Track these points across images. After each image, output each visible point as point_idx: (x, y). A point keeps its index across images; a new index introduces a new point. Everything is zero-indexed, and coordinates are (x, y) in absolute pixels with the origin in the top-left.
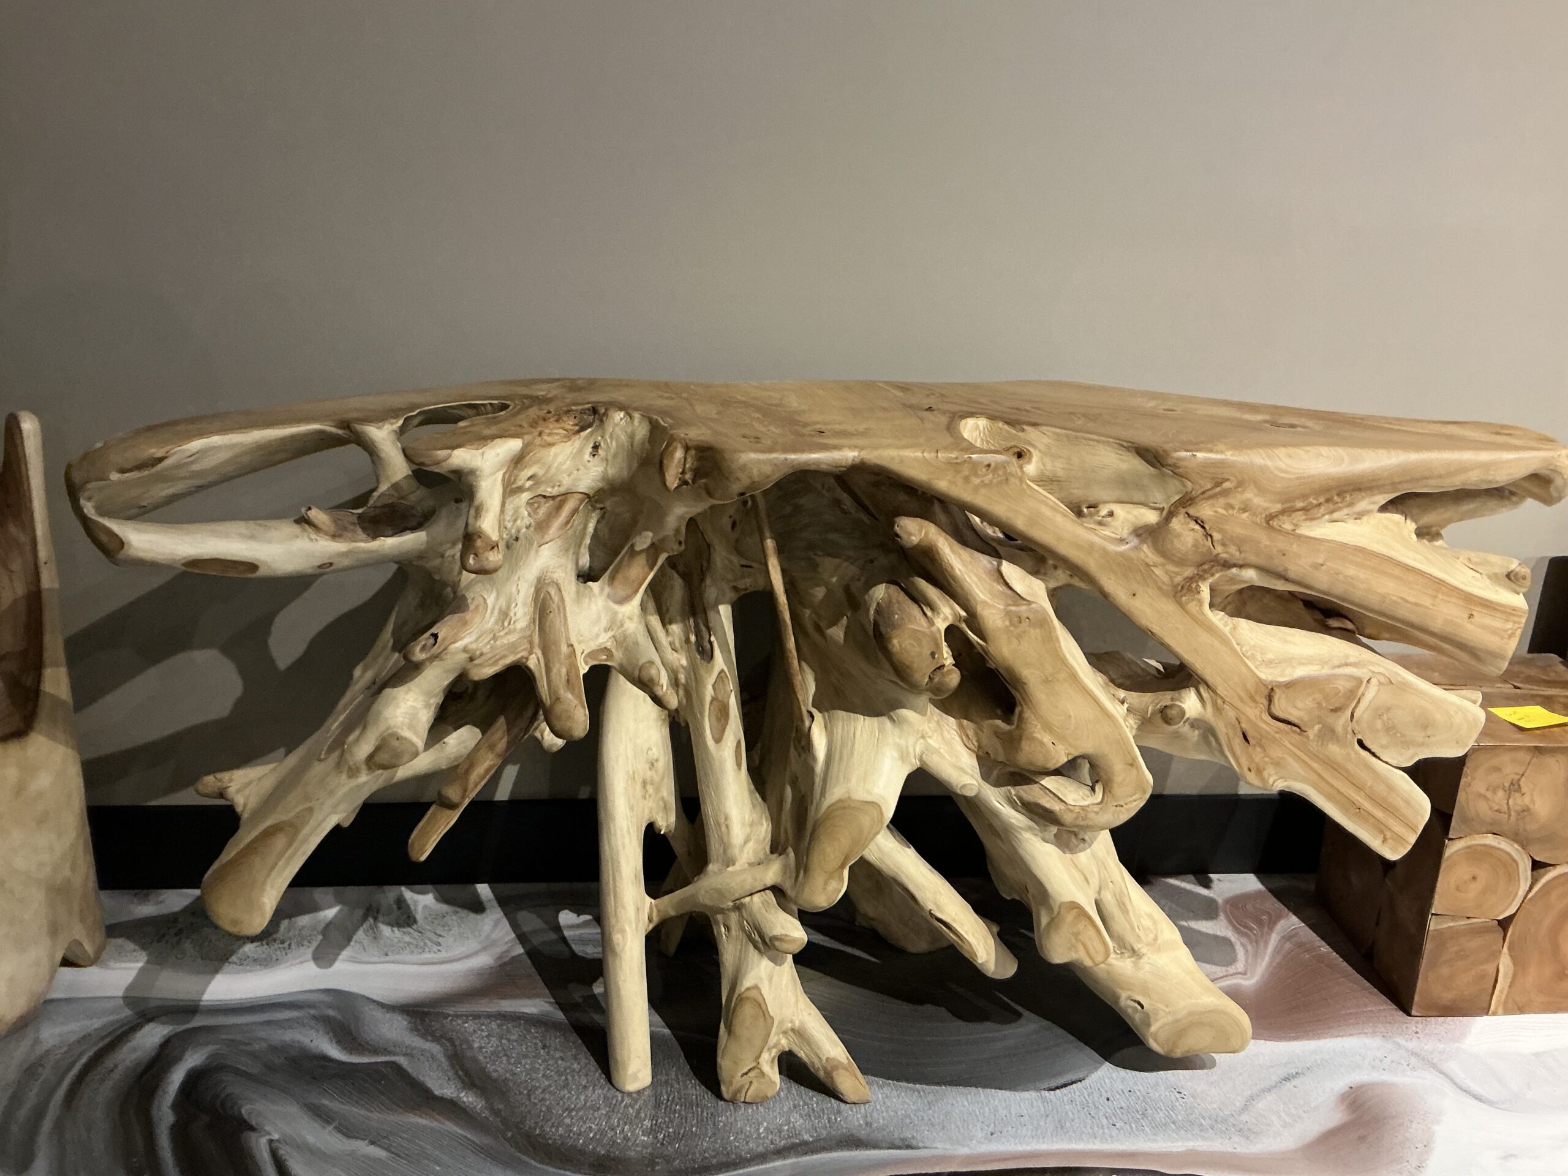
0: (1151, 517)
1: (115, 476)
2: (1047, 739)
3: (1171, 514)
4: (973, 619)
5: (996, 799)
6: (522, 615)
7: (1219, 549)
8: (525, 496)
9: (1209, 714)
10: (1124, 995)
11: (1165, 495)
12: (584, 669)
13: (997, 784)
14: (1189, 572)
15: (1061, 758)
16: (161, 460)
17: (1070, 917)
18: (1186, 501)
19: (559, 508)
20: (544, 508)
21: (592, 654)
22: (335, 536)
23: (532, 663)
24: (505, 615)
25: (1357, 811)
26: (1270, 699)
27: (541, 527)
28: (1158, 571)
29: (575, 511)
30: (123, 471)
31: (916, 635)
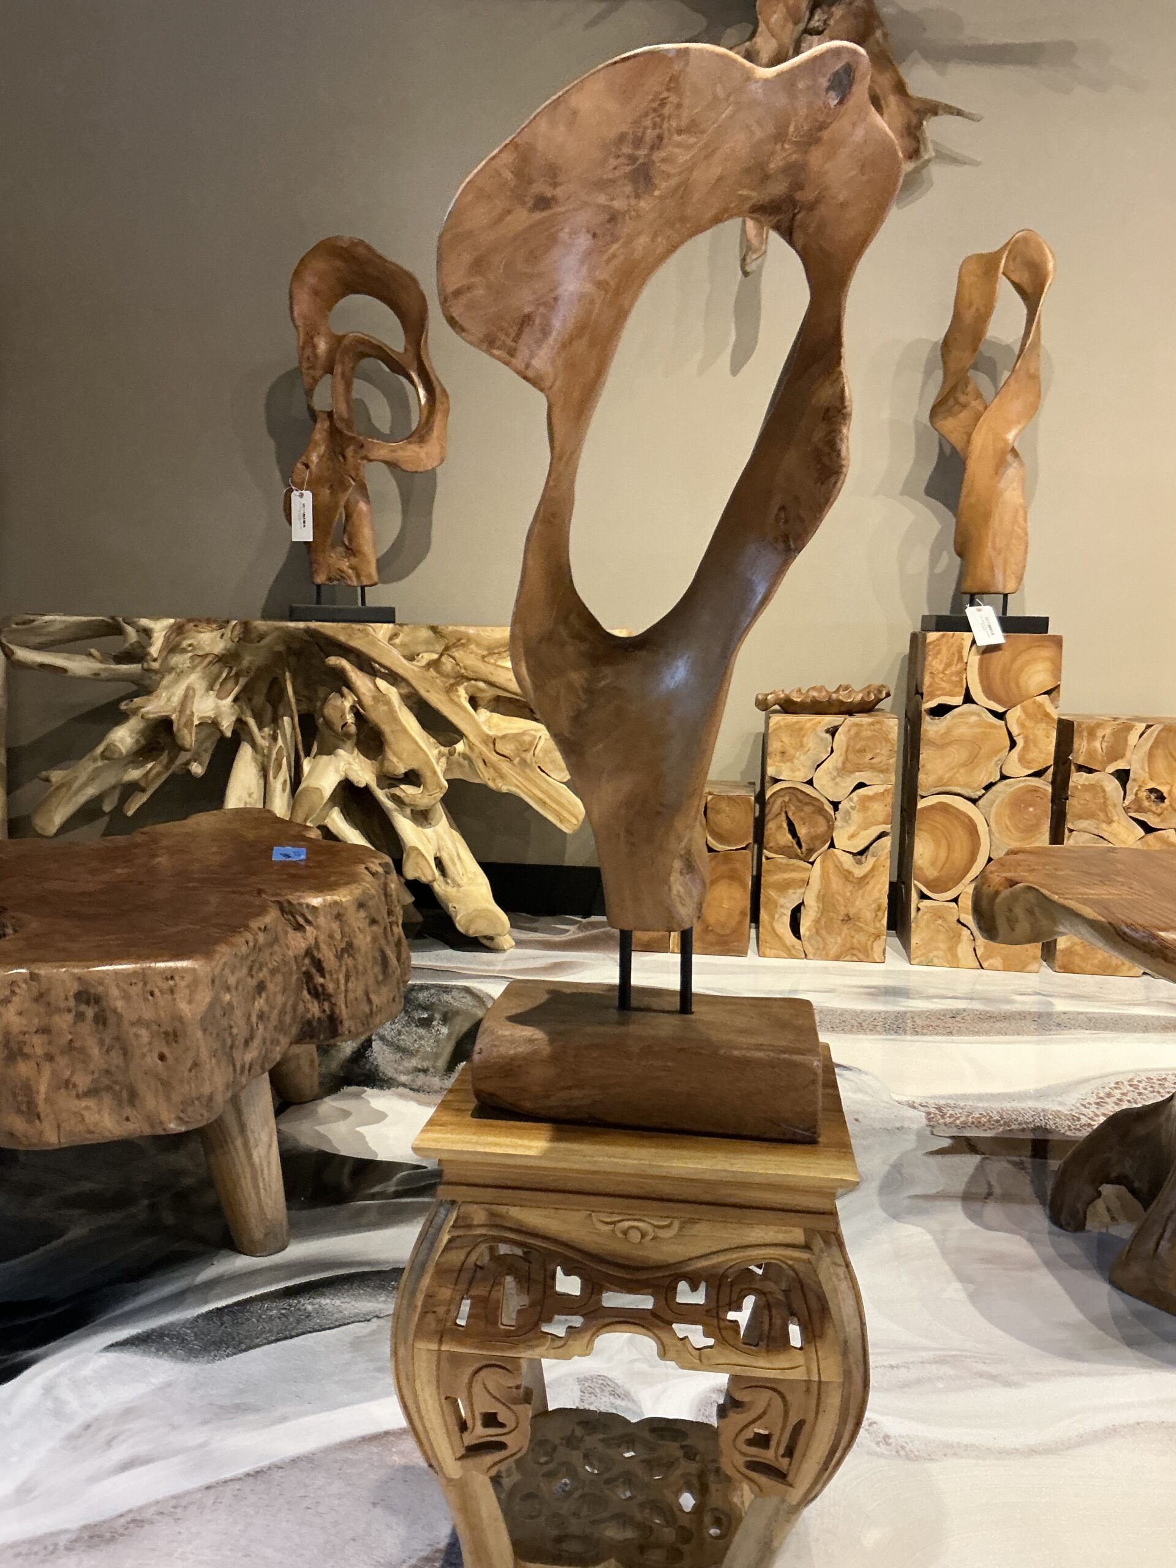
0: (435, 656)
1: (14, 626)
2: (395, 760)
3: (441, 655)
4: (360, 702)
5: (381, 795)
6: (176, 700)
7: (463, 671)
8: (190, 654)
9: (468, 752)
10: (450, 905)
11: (440, 648)
12: (196, 722)
13: (382, 789)
14: (452, 681)
15: (401, 769)
16: (33, 621)
17: (413, 854)
18: (447, 648)
19: (202, 662)
20: (198, 660)
21: (201, 718)
22: (101, 662)
23: (174, 717)
24: (169, 700)
25: (544, 804)
26: (494, 744)
27: (193, 668)
28: (438, 681)
29: (210, 662)
30: (17, 624)
31: (335, 707)
